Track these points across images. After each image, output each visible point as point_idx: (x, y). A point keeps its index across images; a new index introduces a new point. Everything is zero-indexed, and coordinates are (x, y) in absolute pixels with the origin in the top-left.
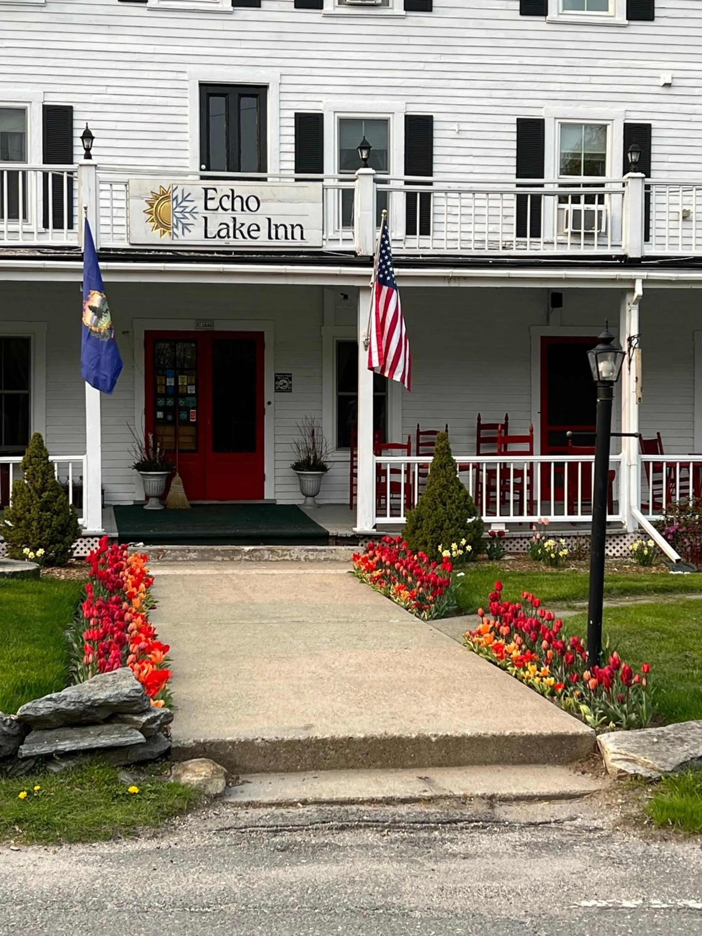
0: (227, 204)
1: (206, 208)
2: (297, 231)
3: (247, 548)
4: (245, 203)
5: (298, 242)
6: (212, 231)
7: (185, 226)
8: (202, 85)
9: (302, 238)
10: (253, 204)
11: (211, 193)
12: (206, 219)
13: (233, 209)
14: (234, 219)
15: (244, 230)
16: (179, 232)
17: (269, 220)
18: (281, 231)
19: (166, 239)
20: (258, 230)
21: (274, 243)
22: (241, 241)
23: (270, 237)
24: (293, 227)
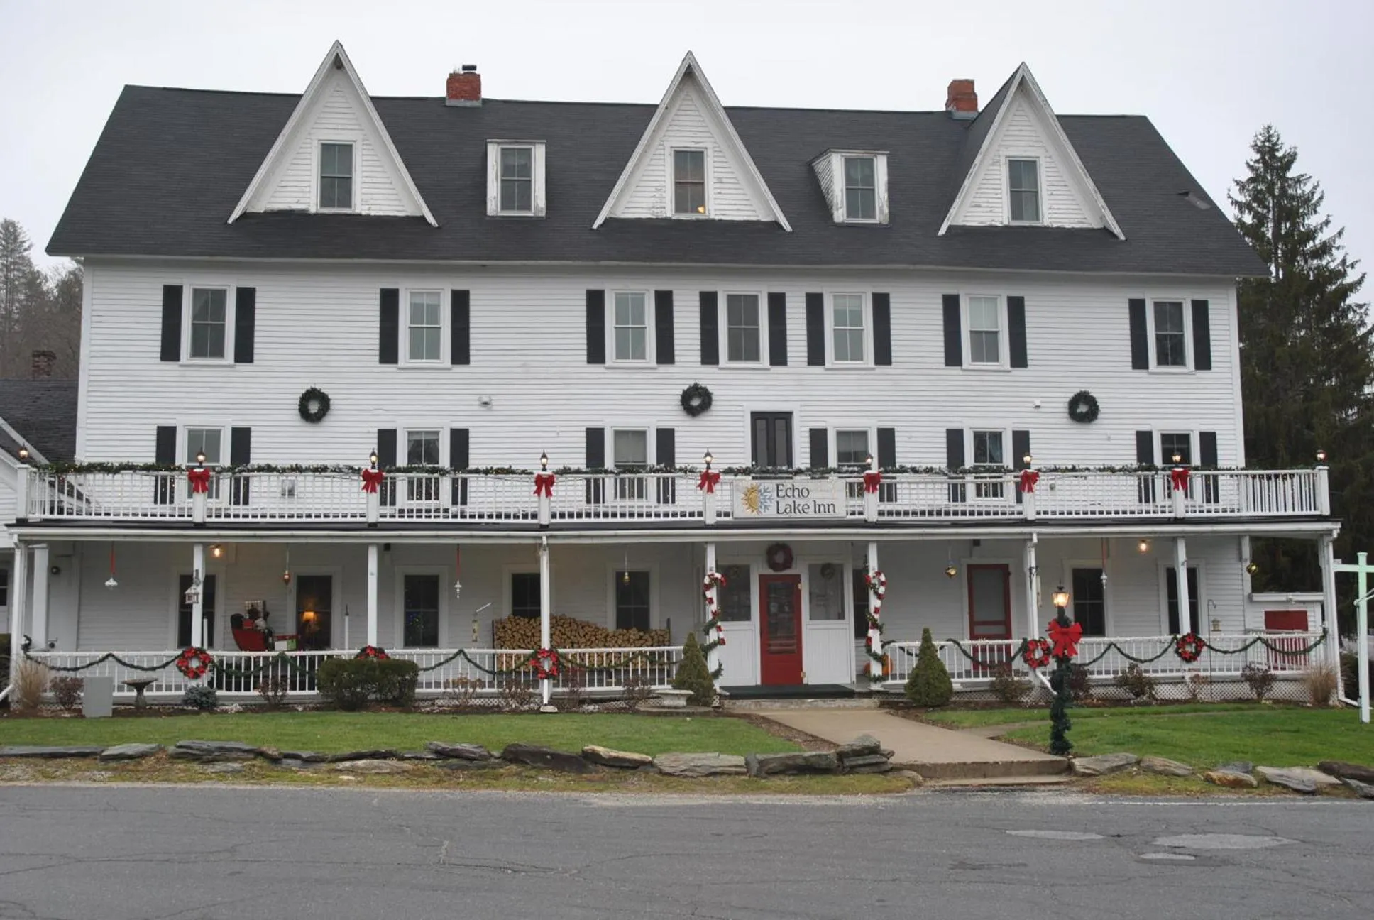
0: (790, 493)
1: (778, 495)
2: (831, 508)
3: (809, 700)
4: (801, 492)
5: (832, 514)
6: (781, 510)
7: (766, 507)
8: (753, 414)
9: (834, 512)
10: (805, 493)
11: (781, 487)
12: (778, 502)
13: (793, 496)
14: (794, 502)
15: (800, 508)
16: (762, 510)
17: (815, 502)
18: (822, 508)
19: (755, 515)
20: (809, 507)
21: (818, 515)
22: (798, 515)
23: (815, 512)
24: (829, 505)
